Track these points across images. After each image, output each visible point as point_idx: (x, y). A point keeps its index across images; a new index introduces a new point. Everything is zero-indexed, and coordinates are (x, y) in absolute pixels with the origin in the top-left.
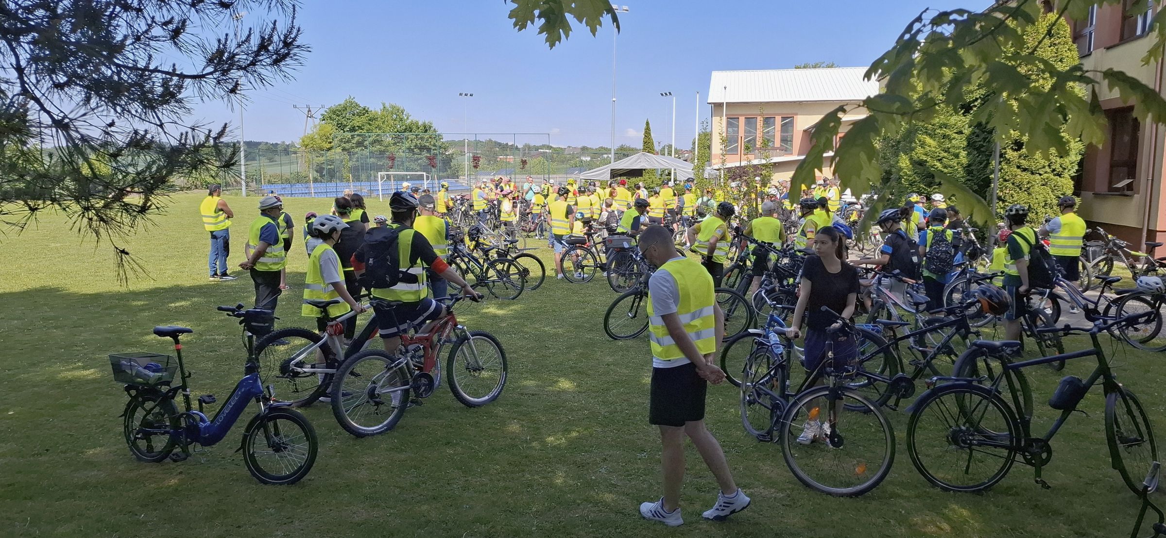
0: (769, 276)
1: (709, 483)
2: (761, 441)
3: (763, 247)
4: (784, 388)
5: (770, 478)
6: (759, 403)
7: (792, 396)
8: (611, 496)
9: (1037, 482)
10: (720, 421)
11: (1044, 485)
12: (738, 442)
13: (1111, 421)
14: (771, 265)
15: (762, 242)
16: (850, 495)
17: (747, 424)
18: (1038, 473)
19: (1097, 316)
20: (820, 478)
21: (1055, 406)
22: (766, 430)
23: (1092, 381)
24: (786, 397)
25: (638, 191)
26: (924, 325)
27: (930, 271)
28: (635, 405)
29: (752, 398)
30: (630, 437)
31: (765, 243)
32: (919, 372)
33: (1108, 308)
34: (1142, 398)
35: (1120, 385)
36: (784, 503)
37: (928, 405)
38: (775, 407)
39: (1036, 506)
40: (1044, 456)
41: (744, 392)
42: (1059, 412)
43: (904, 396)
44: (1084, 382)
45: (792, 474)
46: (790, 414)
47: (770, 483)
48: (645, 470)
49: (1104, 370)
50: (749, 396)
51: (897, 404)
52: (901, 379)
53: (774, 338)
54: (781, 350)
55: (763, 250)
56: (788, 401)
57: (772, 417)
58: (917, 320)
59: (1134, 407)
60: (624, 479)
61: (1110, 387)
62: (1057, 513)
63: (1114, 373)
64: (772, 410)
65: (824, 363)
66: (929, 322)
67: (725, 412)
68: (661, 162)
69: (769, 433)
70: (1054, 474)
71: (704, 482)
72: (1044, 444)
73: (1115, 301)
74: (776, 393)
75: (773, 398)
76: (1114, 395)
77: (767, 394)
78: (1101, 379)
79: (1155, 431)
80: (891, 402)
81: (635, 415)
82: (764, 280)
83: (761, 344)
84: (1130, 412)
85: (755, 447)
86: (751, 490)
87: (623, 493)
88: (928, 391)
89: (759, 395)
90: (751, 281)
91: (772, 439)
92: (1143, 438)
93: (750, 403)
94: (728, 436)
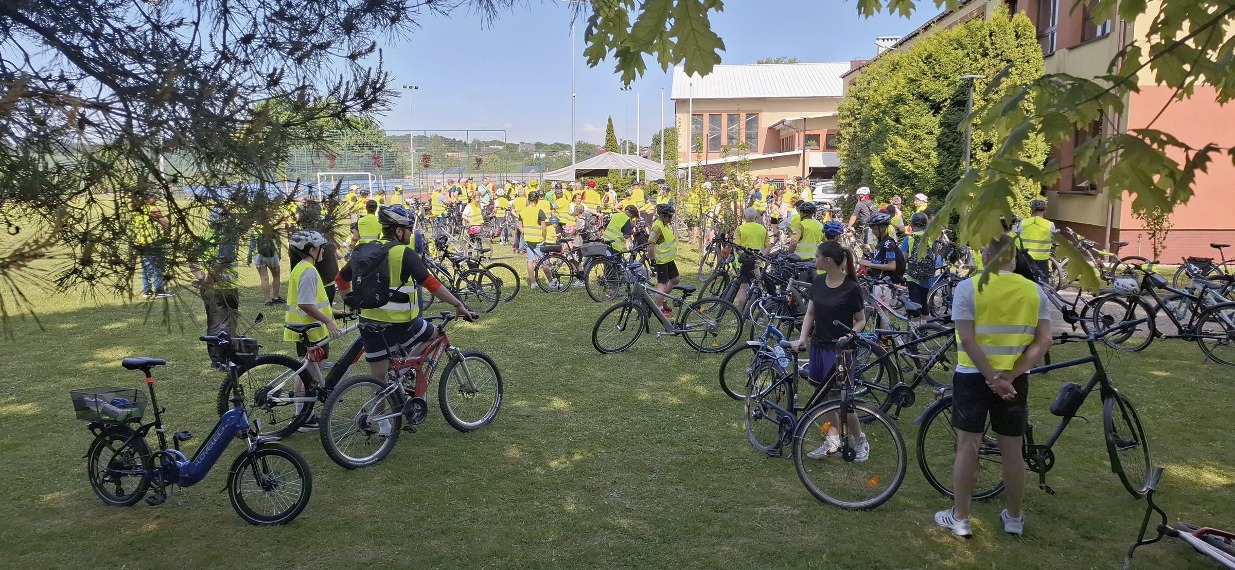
0: (756, 284)
1: (725, 503)
2: (772, 456)
3: (751, 254)
4: (791, 401)
5: (784, 494)
6: (766, 418)
7: (800, 410)
8: (628, 521)
9: (1041, 488)
10: (725, 437)
11: (1048, 489)
12: (746, 458)
13: (1110, 428)
14: (757, 272)
15: (749, 249)
16: (864, 509)
17: (752, 439)
18: (1042, 480)
19: (1074, 317)
20: (833, 493)
21: (1056, 412)
22: (774, 444)
23: (1090, 388)
24: (794, 411)
25: (606, 193)
26: (916, 332)
27: (913, 277)
28: (636, 423)
29: (758, 412)
30: (636, 458)
31: (752, 250)
32: (917, 381)
33: (1085, 310)
34: (1132, 401)
35: (1116, 390)
36: (802, 519)
37: (937, 415)
38: (783, 422)
39: (1042, 511)
40: (1048, 461)
41: (748, 407)
42: (1060, 419)
43: (904, 405)
44: (1083, 388)
45: (805, 489)
46: (803, 430)
47: (785, 500)
48: (657, 492)
49: (1100, 376)
50: (755, 411)
51: (897, 414)
52: (902, 388)
53: (779, 351)
54: (785, 364)
55: (749, 259)
56: (796, 415)
57: (780, 432)
58: (909, 328)
59: (1127, 409)
60: (638, 503)
61: (1107, 393)
62: (1062, 517)
63: (1110, 379)
64: (781, 425)
65: (834, 378)
66: (922, 329)
67: (729, 427)
68: (630, 162)
69: (779, 446)
70: (1055, 479)
71: (718, 501)
72: (1047, 450)
73: (1092, 303)
74: (783, 406)
75: (780, 412)
76: (1111, 400)
77: (773, 408)
78: (1098, 386)
79: (1146, 433)
80: (892, 411)
81: (637, 434)
82: (753, 289)
83: (766, 357)
84: (1125, 417)
85: (764, 463)
86: (768, 508)
87: (640, 518)
88: (936, 402)
89: (765, 409)
90: (738, 289)
91: (781, 454)
92: (1137, 440)
93: (756, 418)
94: (736, 452)
